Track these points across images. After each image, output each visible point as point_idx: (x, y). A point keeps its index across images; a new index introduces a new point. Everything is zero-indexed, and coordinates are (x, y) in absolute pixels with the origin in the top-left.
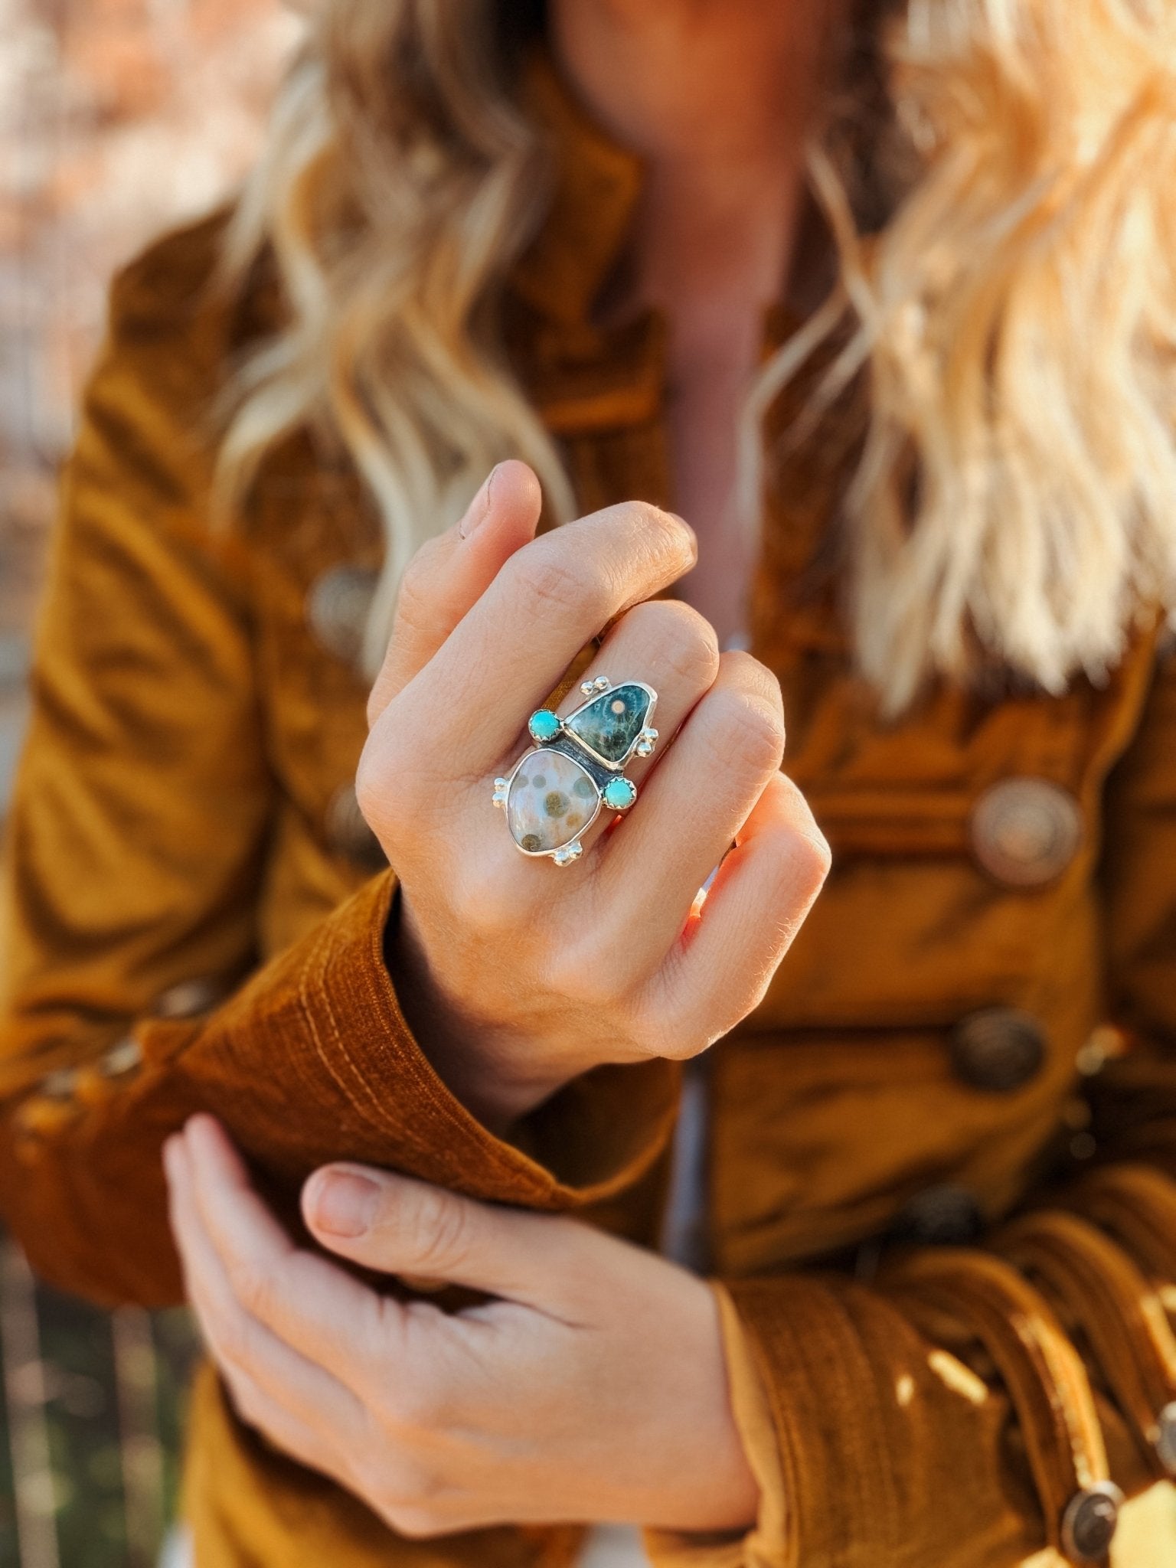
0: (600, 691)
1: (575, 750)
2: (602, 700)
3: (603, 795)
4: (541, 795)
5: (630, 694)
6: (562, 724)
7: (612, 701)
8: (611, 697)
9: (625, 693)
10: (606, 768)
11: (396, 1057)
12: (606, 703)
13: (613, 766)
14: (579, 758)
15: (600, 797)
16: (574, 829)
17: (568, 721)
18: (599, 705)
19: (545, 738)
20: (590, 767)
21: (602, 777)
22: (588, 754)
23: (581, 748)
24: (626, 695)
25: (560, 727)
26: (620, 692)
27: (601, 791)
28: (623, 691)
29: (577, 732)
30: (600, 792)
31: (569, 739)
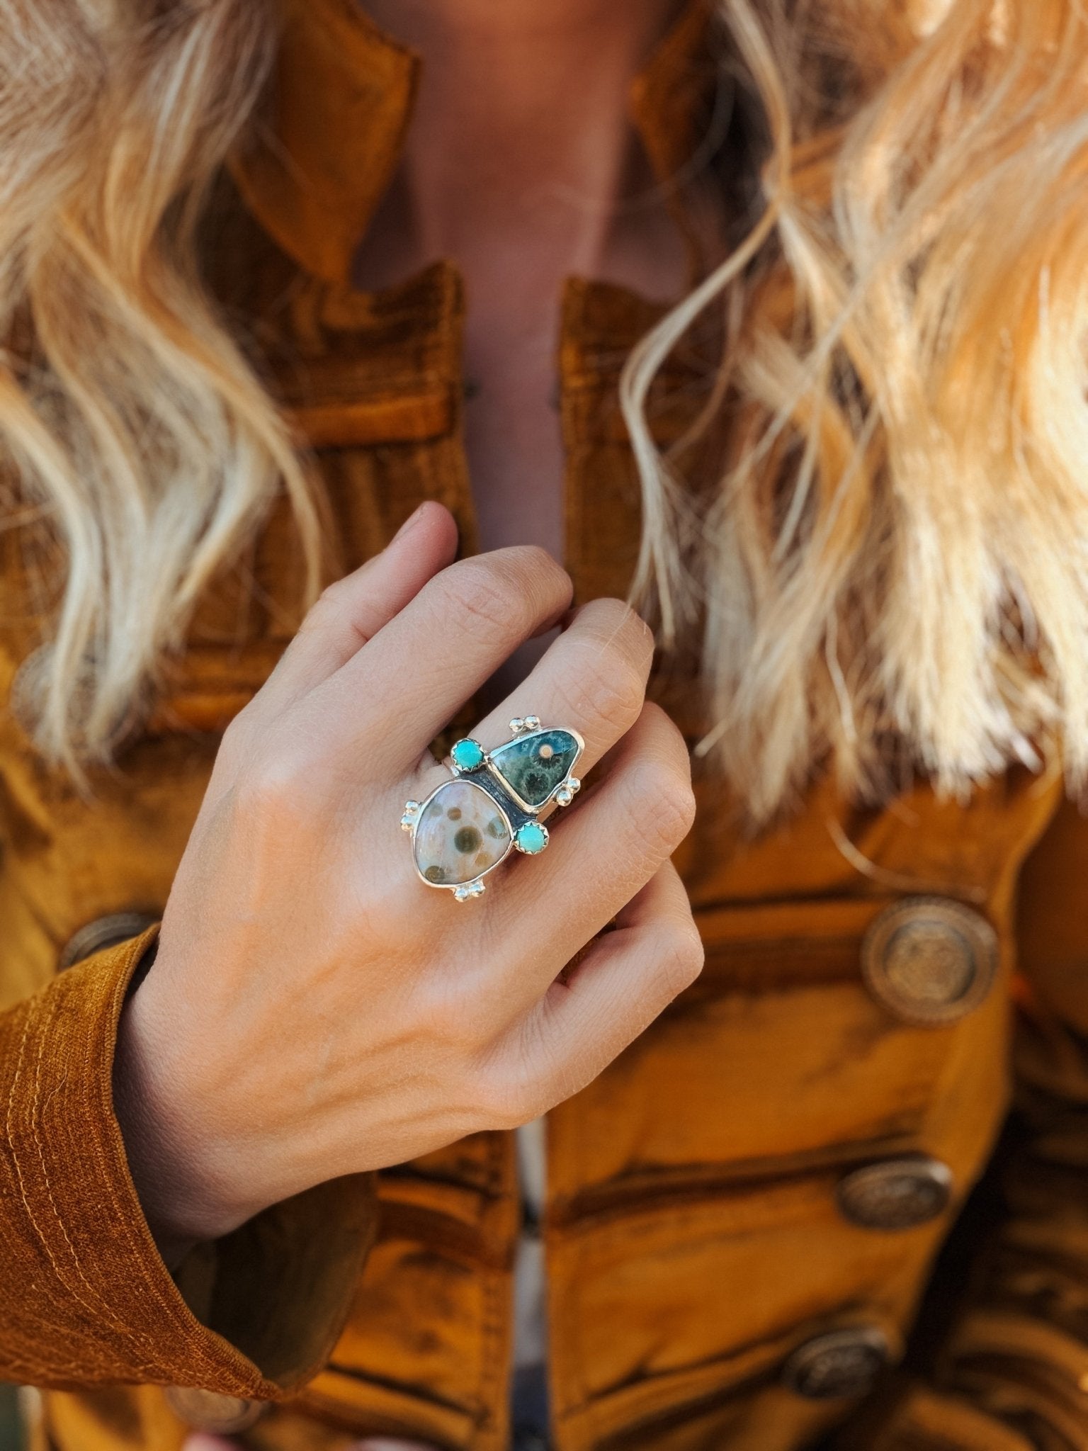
0: (528, 730)
1: (493, 786)
2: (530, 741)
3: (516, 838)
4: (454, 828)
5: (560, 740)
6: (486, 758)
7: (541, 744)
8: (540, 739)
9: (555, 738)
10: (522, 809)
11: (113, 1219)
12: (535, 745)
13: (529, 809)
14: (496, 793)
15: (513, 838)
16: (482, 867)
17: (492, 755)
18: (527, 745)
19: (466, 769)
20: (505, 805)
21: (519, 818)
22: (507, 791)
23: (500, 784)
24: (555, 740)
25: (483, 760)
26: (550, 736)
27: (515, 834)
28: (553, 735)
29: (500, 768)
30: (513, 835)
31: (490, 773)
